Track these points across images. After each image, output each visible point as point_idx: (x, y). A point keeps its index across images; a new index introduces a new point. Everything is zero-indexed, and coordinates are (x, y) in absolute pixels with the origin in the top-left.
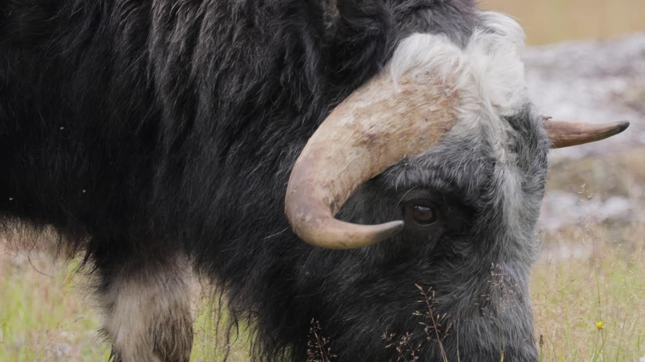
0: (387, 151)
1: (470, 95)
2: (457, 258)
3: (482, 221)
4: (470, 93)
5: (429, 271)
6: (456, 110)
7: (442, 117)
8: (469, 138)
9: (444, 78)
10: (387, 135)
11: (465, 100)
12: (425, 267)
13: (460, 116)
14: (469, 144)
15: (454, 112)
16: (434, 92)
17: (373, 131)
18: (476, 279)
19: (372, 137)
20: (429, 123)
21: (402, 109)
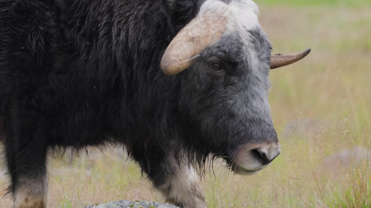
0: (200, 43)
1: (231, 20)
2: (233, 84)
3: (240, 67)
4: (231, 19)
5: (224, 91)
6: (226, 25)
7: (220, 28)
8: (232, 35)
9: (219, 13)
10: (199, 37)
11: (229, 21)
12: (222, 90)
13: (227, 27)
14: (232, 37)
15: (225, 26)
16: (216, 19)
17: (194, 36)
18: (242, 92)
19: (193, 38)
20: (215, 31)
21: (204, 27)
